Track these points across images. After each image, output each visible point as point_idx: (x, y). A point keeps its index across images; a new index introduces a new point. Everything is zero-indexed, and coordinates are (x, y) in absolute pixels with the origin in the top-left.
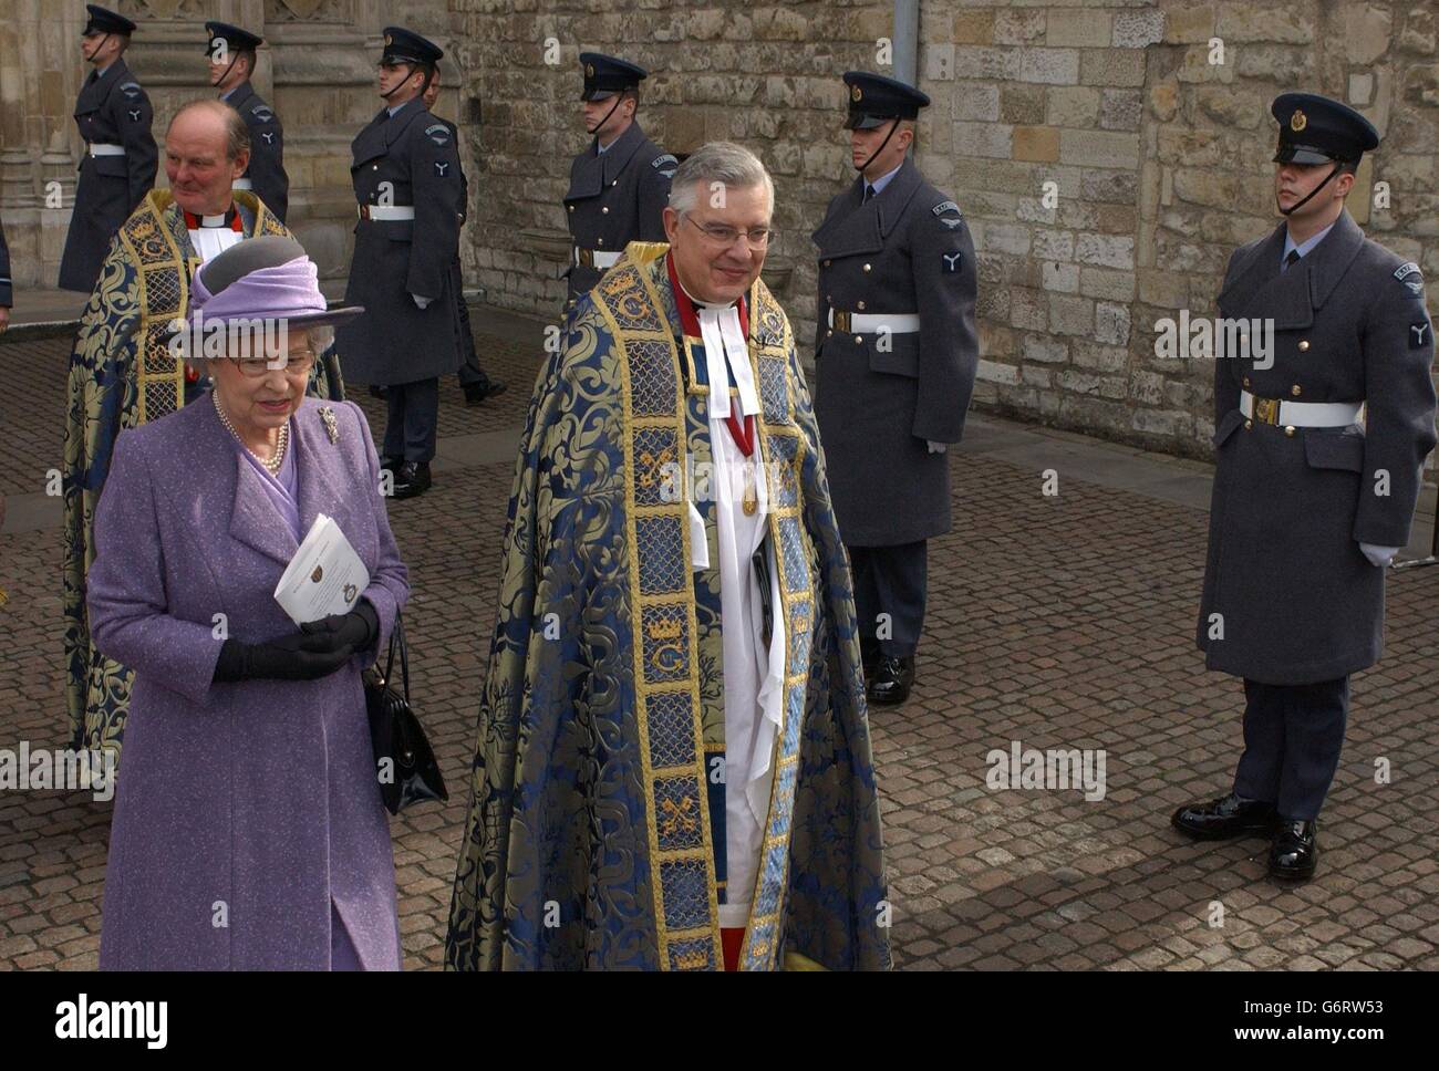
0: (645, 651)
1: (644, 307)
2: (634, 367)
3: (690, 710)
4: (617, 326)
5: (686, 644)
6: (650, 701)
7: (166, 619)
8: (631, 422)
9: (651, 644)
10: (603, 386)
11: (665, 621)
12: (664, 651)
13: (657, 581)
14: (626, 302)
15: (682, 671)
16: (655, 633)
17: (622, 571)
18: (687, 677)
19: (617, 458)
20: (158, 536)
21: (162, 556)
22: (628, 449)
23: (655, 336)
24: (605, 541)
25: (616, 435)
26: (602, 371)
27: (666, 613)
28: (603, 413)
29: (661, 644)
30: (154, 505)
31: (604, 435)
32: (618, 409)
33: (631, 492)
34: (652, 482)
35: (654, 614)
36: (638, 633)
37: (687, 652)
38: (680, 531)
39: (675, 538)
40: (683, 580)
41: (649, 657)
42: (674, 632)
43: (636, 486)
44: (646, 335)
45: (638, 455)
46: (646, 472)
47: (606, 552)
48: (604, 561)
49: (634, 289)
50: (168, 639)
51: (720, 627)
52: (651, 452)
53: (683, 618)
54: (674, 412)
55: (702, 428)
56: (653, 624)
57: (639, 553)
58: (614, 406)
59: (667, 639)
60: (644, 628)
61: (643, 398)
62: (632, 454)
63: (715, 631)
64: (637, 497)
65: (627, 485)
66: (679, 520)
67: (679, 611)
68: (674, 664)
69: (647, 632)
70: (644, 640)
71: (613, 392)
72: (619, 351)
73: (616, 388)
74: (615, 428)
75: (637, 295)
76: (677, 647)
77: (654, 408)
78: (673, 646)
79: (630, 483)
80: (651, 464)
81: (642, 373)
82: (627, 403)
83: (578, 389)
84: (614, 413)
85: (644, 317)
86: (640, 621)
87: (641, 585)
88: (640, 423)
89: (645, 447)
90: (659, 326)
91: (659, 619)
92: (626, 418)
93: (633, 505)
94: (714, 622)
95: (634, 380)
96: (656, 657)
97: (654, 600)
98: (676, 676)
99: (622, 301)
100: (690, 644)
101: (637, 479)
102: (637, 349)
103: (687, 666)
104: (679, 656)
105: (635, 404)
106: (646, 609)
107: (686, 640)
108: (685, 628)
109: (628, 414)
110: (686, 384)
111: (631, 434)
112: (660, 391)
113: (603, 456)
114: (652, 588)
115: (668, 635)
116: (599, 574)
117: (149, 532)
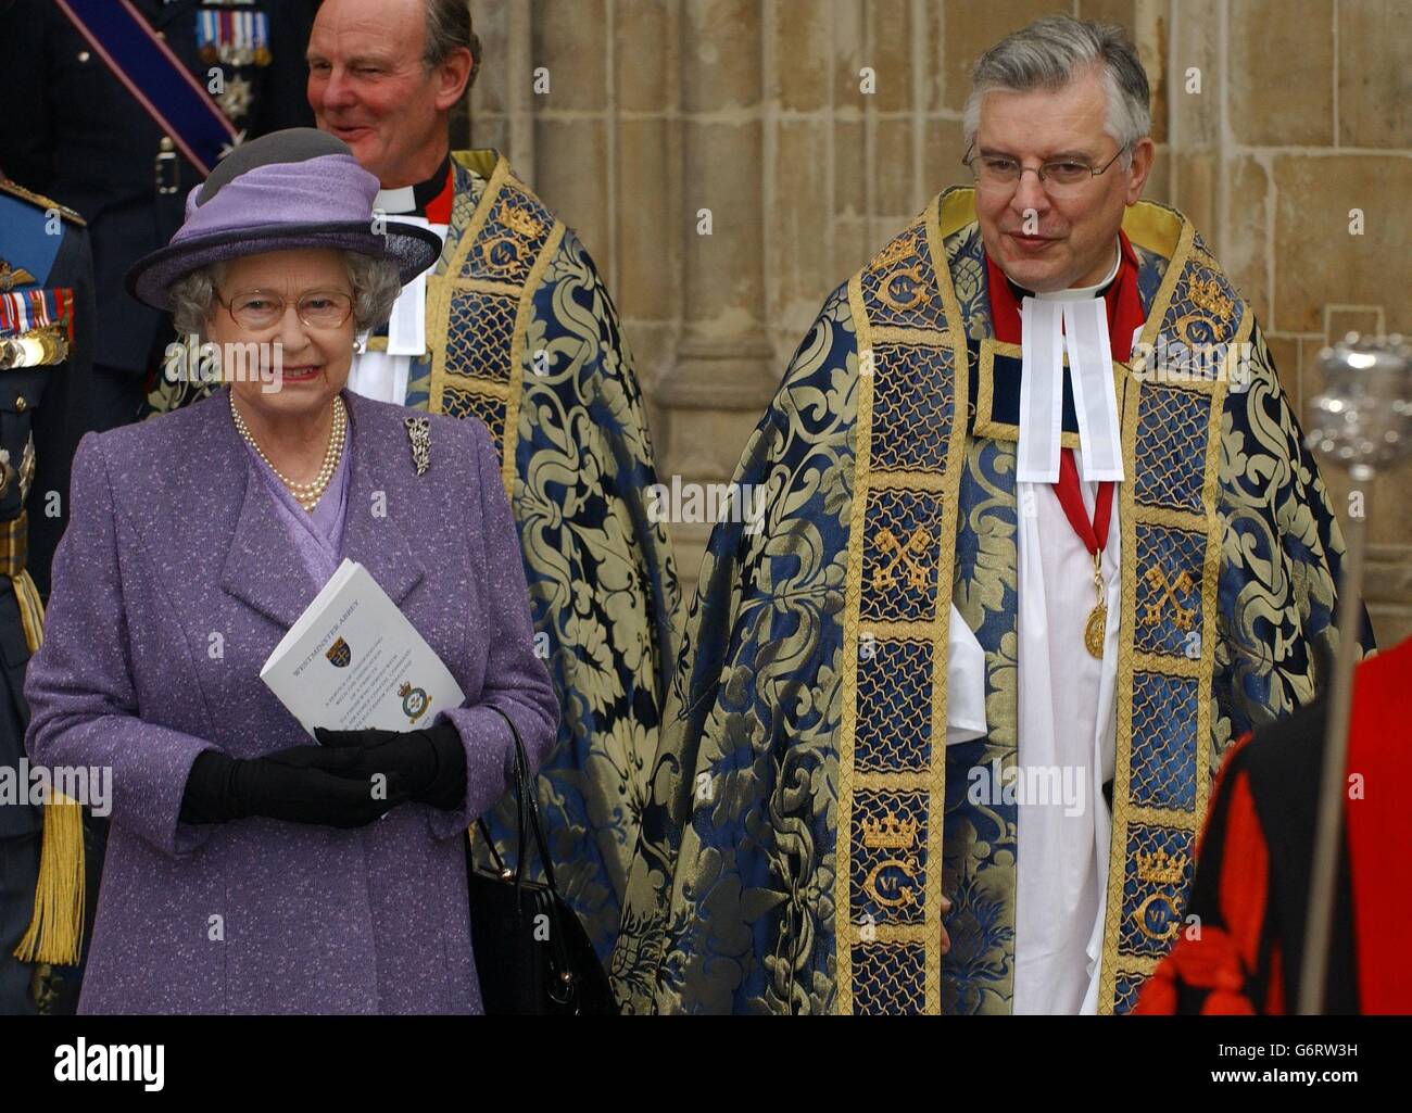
0: (853, 868)
1: (920, 292)
2: (883, 387)
3: (921, 977)
4: (866, 320)
5: (923, 863)
6: (858, 955)
7: (129, 721)
8: (866, 478)
9: (862, 858)
10: (829, 417)
11: (890, 819)
12: (883, 872)
13: (885, 751)
14: (893, 282)
15: (912, 908)
16: (874, 839)
17: (827, 728)
18: (919, 919)
19: (836, 538)
20: (119, 589)
21: (123, 619)
22: (855, 524)
23: (930, 338)
24: (806, 675)
25: (841, 498)
26: (830, 393)
27: (893, 806)
28: (821, 462)
29: (881, 858)
30: (116, 542)
31: (818, 498)
32: (846, 456)
33: (854, 596)
34: (892, 582)
35: (873, 805)
36: (844, 837)
37: (922, 878)
38: (929, 667)
39: (920, 679)
40: (927, 750)
41: (861, 878)
42: (905, 839)
43: (864, 585)
44: (912, 336)
45: (871, 532)
46: (884, 563)
47: (804, 693)
48: (801, 710)
49: (910, 261)
50: (122, 745)
51: (1012, 847)
52: (895, 532)
53: (922, 817)
54: (943, 465)
55: (999, 497)
56: (871, 822)
57: (860, 701)
58: (841, 450)
59: (890, 850)
60: (854, 828)
61: (891, 439)
62: (861, 531)
63: (1005, 854)
64: (864, 605)
65: (849, 583)
66: (930, 649)
67: (915, 806)
68: (899, 894)
69: (858, 835)
70: (854, 847)
71: (842, 427)
72: (865, 363)
73: (847, 422)
74: (839, 489)
75: (913, 272)
76: (906, 867)
77: (907, 458)
78: (901, 864)
79: (854, 580)
80: (893, 551)
81: (895, 398)
82: (863, 446)
83: (796, 425)
84: (840, 463)
85: (918, 307)
86: (849, 815)
87: (857, 754)
88: (883, 480)
89: (884, 522)
90: (942, 322)
91: (882, 815)
92: (859, 472)
93: (857, 616)
94: (1002, 839)
95: (880, 408)
96: (871, 879)
97: (876, 782)
98: (902, 916)
99: (886, 282)
100: (929, 862)
101: (868, 574)
102: (893, 359)
103: (921, 900)
104: (909, 882)
105: (877, 449)
106: (861, 796)
107: (922, 856)
108: (922, 835)
109: (863, 464)
110: (971, 422)
111: (865, 497)
112: (922, 430)
113: (813, 533)
114: (875, 761)
115: (892, 843)
116: (791, 732)
117: (107, 580)
